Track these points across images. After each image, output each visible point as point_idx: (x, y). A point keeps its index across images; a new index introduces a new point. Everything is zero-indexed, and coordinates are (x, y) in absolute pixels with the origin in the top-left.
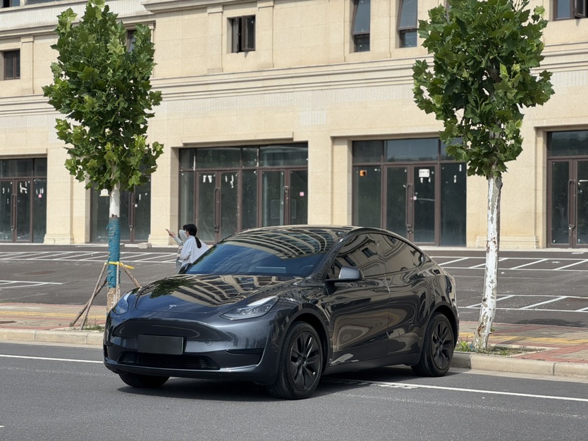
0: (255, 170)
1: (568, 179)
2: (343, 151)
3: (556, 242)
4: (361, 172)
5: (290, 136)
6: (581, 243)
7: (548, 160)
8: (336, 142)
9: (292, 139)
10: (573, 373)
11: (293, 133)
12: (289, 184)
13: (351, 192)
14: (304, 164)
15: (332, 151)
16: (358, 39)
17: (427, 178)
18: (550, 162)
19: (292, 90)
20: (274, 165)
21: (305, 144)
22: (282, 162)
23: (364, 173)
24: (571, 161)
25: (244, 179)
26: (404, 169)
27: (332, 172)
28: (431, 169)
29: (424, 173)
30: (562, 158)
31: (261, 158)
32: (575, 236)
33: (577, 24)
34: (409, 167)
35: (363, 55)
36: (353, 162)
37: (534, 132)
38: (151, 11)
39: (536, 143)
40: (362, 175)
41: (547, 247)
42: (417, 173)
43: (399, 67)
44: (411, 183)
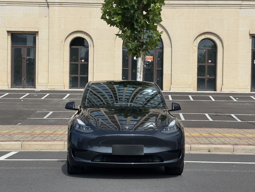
1: (22, 56)
3: (15, 85)
6: (27, 86)
7: (12, 47)
10: (200, 149)
18: (13, 47)
24: (23, 48)
30: (19, 46)
32: (25, 83)
37: (7, 33)
39: (7, 38)
41: (11, 88)
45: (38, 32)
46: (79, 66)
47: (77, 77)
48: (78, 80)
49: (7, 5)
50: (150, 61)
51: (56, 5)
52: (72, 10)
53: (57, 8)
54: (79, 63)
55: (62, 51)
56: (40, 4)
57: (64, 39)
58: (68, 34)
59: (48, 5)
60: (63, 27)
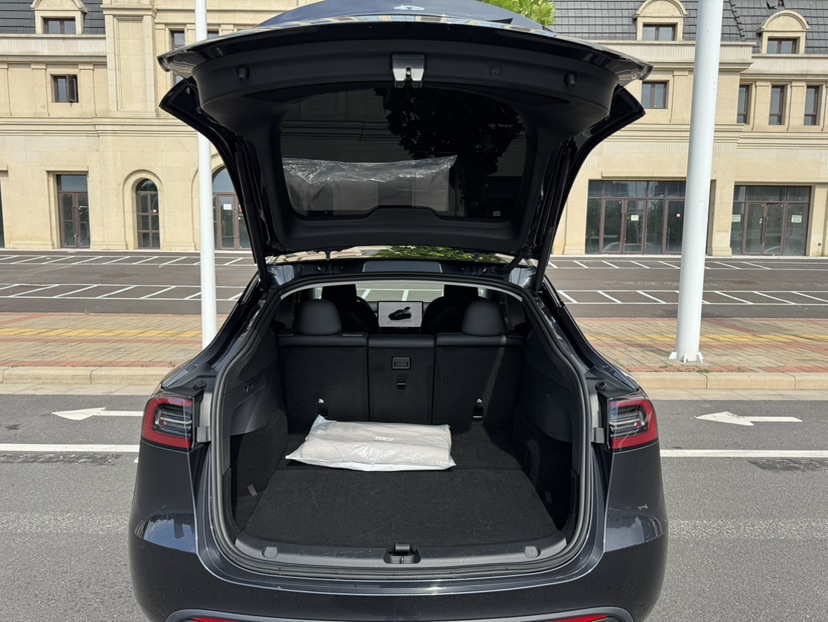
1: (72, 205)
7: (59, 192)
24: (73, 194)
32: (79, 241)
33: (71, 106)
39: (48, 181)
41: (61, 247)
45: (87, 172)
46: (150, 218)
47: (148, 234)
51: (110, 134)
52: (130, 140)
53: (110, 138)
54: (149, 214)
55: (121, 198)
56: (88, 133)
57: (122, 181)
58: (127, 174)
59: (98, 134)
60: (119, 164)
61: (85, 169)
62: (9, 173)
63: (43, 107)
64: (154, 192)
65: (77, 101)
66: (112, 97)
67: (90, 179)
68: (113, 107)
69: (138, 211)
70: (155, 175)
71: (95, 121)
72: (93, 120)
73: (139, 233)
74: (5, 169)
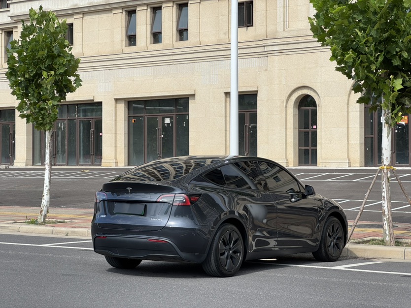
0: (75, 119)
1: (245, 123)
2: (122, 107)
4: (133, 120)
5: (92, 99)
8: (118, 102)
9: (94, 100)
11: (94, 97)
12: (94, 128)
13: (127, 132)
14: (100, 116)
15: (116, 107)
16: (131, 38)
17: (169, 124)
19: (93, 70)
20: (85, 116)
21: (100, 104)
22: (89, 114)
23: (134, 121)
24: (246, 113)
25: (69, 125)
26: (157, 118)
27: (116, 121)
28: (171, 118)
29: (167, 121)
30: (241, 111)
31: (78, 112)
33: (247, 30)
34: (158, 116)
35: (133, 48)
36: (128, 114)
37: (224, 95)
38: (15, 20)
39: (226, 102)
40: (133, 122)
42: (163, 121)
43: (151, 56)
44: (160, 126)
45: (257, 91)
46: (310, 134)
47: (308, 150)
48: (308, 153)
49: (223, 59)
50: (404, 123)
51: (275, 54)
52: (294, 58)
53: (276, 58)
54: (310, 130)
55: (284, 115)
56: (259, 55)
57: (285, 98)
58: (290, 92)
59: (267, 54)
60: (284, 83)
61: (256, 89)
62: (196, 96)
63: (225, 34)
64: (313, 108)
65: (252, 26)
66: (280, 19)
67: (259, 98)
68: (280, 29)
69: (300, 127)
70: (315, 91)
71: (264, 43)
72: (263, 42)
73: (300, 150)
74: (193, 93)
